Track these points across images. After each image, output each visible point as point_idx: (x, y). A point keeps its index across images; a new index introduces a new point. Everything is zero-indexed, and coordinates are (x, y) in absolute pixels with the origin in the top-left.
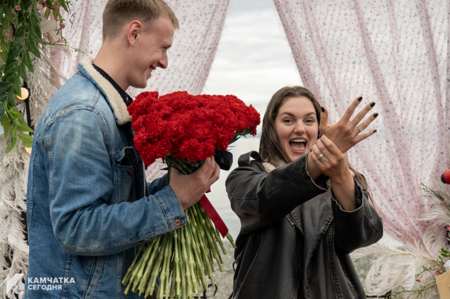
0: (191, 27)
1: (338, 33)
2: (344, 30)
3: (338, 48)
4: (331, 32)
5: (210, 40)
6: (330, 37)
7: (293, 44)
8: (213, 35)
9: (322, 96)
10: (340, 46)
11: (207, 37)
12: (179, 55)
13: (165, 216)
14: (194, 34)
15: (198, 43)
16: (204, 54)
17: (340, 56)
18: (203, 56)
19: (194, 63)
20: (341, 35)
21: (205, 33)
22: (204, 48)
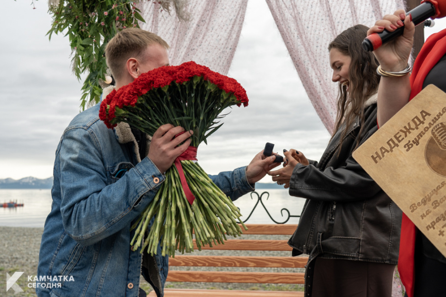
0: (217, 33)
1: (317, 32)
2: (321, 30)
3: (317, 43)
4: (313, 32)
5: (231, 43)
6: (312, 35)
7: (288, 43)
8: (233, 40)
9: (310, 75)
10: (319, 41)
11: (229, 40)
12: (209, 52)
13: (142, 178)
14: (219, 37)
15: (223, 44)
16: (226, 52)
17: (319, 48)
18: (226, 53)
19: (220, 57)
20: (319, 33)
21: (227, 38)
22: (227, 48)
